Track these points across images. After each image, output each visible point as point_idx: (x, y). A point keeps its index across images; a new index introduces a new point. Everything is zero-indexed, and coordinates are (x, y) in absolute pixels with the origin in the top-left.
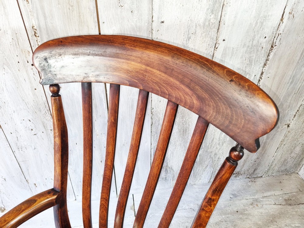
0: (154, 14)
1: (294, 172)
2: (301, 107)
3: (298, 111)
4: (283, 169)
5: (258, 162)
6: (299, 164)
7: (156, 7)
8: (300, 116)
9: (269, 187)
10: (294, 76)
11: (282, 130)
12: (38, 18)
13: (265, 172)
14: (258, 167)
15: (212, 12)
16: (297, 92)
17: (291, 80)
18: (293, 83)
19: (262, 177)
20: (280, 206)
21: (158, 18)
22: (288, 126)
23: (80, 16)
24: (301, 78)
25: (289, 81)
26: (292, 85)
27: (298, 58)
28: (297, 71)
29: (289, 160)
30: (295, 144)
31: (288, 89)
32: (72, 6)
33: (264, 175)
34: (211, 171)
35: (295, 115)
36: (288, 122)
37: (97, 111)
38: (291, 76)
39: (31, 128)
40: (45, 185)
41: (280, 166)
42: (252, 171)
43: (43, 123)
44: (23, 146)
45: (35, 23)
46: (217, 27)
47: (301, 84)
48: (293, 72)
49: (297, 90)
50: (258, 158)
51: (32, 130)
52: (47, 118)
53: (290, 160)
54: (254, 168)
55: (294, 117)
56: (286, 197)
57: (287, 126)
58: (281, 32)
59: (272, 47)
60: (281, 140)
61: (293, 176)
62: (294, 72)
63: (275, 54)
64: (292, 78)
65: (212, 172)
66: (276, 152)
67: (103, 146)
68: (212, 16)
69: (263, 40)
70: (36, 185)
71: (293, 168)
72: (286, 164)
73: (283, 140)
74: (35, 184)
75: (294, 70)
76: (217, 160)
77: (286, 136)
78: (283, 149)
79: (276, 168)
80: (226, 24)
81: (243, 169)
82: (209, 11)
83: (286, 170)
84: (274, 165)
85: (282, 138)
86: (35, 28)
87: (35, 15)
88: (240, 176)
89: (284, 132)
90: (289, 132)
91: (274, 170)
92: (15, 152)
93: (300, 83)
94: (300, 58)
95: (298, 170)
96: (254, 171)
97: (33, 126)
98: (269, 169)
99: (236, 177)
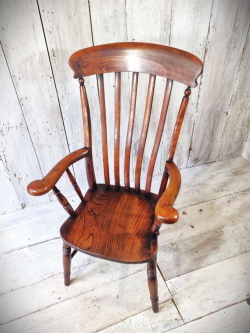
0: (128, 35)
1: (238, 156)
2: (233, 97)
3: (231, 100)
4: (229, 153)
5: (210, 148)
6: (241, 148)
7: (129, 30)
8: (233, 104)
9: (221, 167)
10: (224, 73)
11: (223, 118)
12: (56, 44)
13: (217, 157)
14: (211, 152)
15: (164, 30)
18: (224, 78)
19: (215, 161)
20: (230, 177)
21: (131, 37)
22: (227, 114)
23: (82, 40)
24: (229, 74)
25: (221, 76)
26: (224, 80)
29: (233, 144)
30: (235, 129)
31: (222, 83)
32: (77, 33)
33: (216, 159)
35: (230, 104)
36: (226, 110)
37: (93, 111)
39: (48, 128)
42: (207, 157)
43: (56, 124)
44: (42, 145)
45: (54, 47)
46: (168, 40)
47: (230, 78)
48: (223, 69)
49: (228, 83)
50: (210, 144)
51: (49, 130)
52: (59, 119)
54: (208, 154)
55: (230, 106)
56: (233, 171)
58: (210, 40)
59: (206, 51)
60: (223, 126)
61: (238, 158)
63: (208, 57)
64: (222, 74)
65: (178, 160)
66: (222, 138)
68: (165, 32)
69: (199, 47)
71: (237, 152)
72: (231, 148)
73: (226, 126)
77: (227, 123)
78: (227, 135)
79: (224, 153)
80: (174, 37)
81: (200, 156)
82: (163, 29)
83: (232, 153)
84: (222, 150)
85: (224, 124)
86: (54, 50)
87: (54, 41)
88: (199, 162)
89: (225, 119)
90: (228, 119)
91: (223, 155)
92: (36, 150)
94: (226, 59)
95: (241, 152)
96: (209, 156)
97: (49, 127)
98: (219, 154)
99: (196, 163)
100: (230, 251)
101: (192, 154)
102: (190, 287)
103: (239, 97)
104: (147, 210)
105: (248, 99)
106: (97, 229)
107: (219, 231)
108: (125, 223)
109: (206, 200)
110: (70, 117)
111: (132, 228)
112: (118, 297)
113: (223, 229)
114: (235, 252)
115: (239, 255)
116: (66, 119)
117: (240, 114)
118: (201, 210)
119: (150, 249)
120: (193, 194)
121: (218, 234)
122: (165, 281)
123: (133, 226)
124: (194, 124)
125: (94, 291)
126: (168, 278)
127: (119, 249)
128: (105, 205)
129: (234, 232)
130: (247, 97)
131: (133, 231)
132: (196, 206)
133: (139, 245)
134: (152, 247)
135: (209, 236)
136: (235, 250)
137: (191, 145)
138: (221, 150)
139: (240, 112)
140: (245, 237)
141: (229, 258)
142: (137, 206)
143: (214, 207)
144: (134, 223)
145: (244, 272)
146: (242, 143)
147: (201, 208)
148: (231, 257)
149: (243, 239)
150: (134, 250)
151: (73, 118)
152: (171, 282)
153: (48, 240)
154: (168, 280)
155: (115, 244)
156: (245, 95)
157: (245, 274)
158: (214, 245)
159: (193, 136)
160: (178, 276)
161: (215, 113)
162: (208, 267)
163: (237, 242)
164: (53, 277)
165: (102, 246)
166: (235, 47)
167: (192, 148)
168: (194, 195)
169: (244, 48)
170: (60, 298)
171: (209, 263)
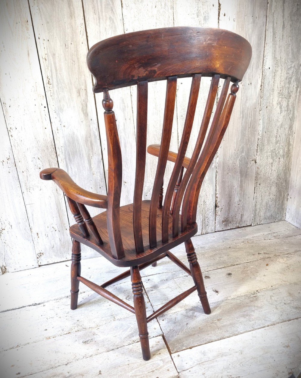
1: (280, 220)
2: (259, 141)
3: (258, 145)
4: (268, 214)
5: (242, 206)
6: (283, 209)
8: (261, 150)
9: (259, 230)
10: (242, 111)
11: (251, 166)
13: (253, 219)
14: (243, 212)
16: (250, 126)
17: (241, 115)
18: (244, 118)
19: (251, 225)
20: (269, 241)
22: (256, 162)
24: (249, 113)
25: (240, 116)
26: (244, 120)
27: (240, 96)
28: (243, 106)
29: (270, 203)
30: (269, 182)
31: (242, 123)
33: (252, 223)
34: (200, 219)
35: (257, 150)
36: (254, 158)
37: (93, 148)
38: (240, 112)
39: (39, 166)
40: (46, 235)
41: (265, 211)
43: (49, 161)
44: (31, 186)
45: (49, 74)
47: (251, 118)
48: (240, 107)
49: (250, 124)
50: (240, 201)
51: (40, 168)
52: (53, 156)
53: (272, 203)
54: (240, 214)
55: (257, 152)
56: (275, 235)
57: (254, 162)
60: (254, 178)
61: (280, 223)
62: (242, 108)
64: (241, 113)
65: (202, 220)
66: (254, 193)
67: (98, 186)
70: (39, 236)
71: (278, 213)
72: (269, 208)
73: (257, 178)
74: (37, 234)
75: (241, 106)
76: (203, 204)
77: (257, 173)
78: (260, 189)
79: (262, 214)
81: (230, 216)
83: (272, 216)
84: (258, 210)
85: (254, 175)
86: (49, 78)
87: (50, 68)
88: (230, 225)
89: (254, 168)
90: (258, 168)
91: (260, 217)
92: (24, 193)
93: (249, 117)
94: (242, 96)
95: (284, 216)
96: (241, 217)
97: (41, 164)
98: (255, 215)
99: (226, 225)
100: (267, 319)
101: (219, 213)
102: (205, 362)
103: (266, 142)
105: (278, 144)
107: (252, 296)
109: (238, 263)
110: (65, 153)
112: (100, 373)
113: (258, 294)
114: (274, 320)
115: (278, 323)
116: (61, 155)
117: (272, 163)
118: (230, 274)
120: (220, 257)
121: (251, 299)
122: (170, 354)
124: (217, 172)
125: (68, 365)
126: (175, 350)
129: (272, 298)
130: (277, 143)
132: (223, 269)
135: (238, 301)
136: (274, 318)
137: (216, 201)
138: (256, 210)
139: (272, 160)
140: (288, 304)
141: (264, 327)
143: (247, 270)
145: (286, 344)
146: (283, 202)
147: (230, 272)
148: (268, 326)
149: (285, 305)
151: (69, 155)
152: (179, 356)
153: (24, 307)
154: (175, 352)
156: (274, 140)
157: (287, 347)
158: (245, 312)
159: (218, 188)
160: (191, 348)
161: (240, 160)
162: (234, 337)
163: (277, 308)
164: (17, 348)
166: (251, 84)
167: (219, 204)
168: (221, 259)
169: (261, 85)
170: (19, 373)
171: (236, 333)
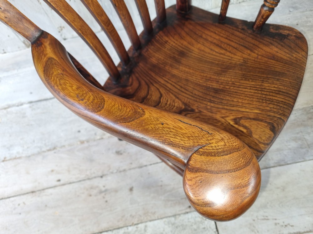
104: (199, 27)
106: (223, 111)
108: (217, 64)
111: (232, 56)
119: (288, 35)
123: (228, 54)
127: (278, 80)
128: (163, 91)
131: (239, 54)
133: (276, 49)
134: (286, 32)
142: (182, 41)
144: (223, 51)
150: (285, 58)
155: (266, 85)
165: (271, 106)
